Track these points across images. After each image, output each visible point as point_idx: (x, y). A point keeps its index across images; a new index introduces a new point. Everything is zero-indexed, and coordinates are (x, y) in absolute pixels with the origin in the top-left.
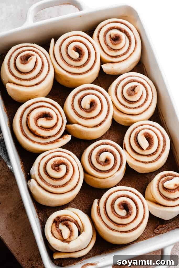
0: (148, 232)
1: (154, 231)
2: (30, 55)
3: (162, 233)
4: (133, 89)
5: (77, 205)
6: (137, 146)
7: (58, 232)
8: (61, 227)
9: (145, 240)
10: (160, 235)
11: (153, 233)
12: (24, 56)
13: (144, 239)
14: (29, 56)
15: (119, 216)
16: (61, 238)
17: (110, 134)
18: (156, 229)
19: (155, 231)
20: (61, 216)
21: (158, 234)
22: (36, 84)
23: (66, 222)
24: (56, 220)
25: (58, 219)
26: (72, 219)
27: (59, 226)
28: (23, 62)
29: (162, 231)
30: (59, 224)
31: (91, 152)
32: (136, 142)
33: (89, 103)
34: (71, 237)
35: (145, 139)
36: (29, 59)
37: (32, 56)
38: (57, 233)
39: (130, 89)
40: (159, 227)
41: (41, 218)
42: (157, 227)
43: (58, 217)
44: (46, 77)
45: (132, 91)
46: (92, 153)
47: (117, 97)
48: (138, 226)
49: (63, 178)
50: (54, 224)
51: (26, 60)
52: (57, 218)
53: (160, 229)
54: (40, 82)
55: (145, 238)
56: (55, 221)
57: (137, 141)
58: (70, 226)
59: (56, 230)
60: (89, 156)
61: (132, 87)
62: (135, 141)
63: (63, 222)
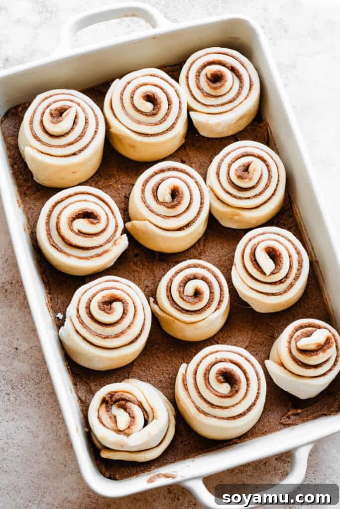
0: (270, 422)
1: (281, 420)
2: (66, 107)
3: (297, 425)
4: (246, 168)
5: (145, 372)
6: (256, 268)
7: (110, 417)
8: (115, 410)
9: (265, 435)
10: (292, 427)
11: (280, 423)
12: (56, 110)
13: (262, 434)
14: (64, 109)
15: (217, 393)
16: (115, 428)
17: (206, 247)
18: (285, 417)
19: (283, 421)
20: (116, 392)
21: (289, 425)
22: (74, 154)
23: (123, 402)
24: (107, 399)
25: (110, 398)
26: (134, 399)
27: (111, 409)
28: (54, 120)
29: (296, 420)
30: (112, 405)
31: (171, 280)
32: (254, 262)
33: (169, 193)
34: (133, 427)
35: (268, 257)
36: (65, 113)
37: (68, 109)
38: (109, 420)
39: (241, 168)
40: (290, 413)
41: (80, 395)
42: (286, 414)
43: (112, 395)
44: (90, 142)
45: (243, 171)
46: (172, 283)
47: (219, 181)
48: (249, 410)
49: (119, 324)
50: (104, 406)
51: (58, 116)
52: (109, 396)
53: (293, 417)
54: (80, 151)
55: (266, 431)
56: (104, 401)
57: (255, 260)
58: (130, 409)
59: (108, 414)
60: (168, 287)
61: (244, 166)
62: (251, 260)
63: (118, 403)
